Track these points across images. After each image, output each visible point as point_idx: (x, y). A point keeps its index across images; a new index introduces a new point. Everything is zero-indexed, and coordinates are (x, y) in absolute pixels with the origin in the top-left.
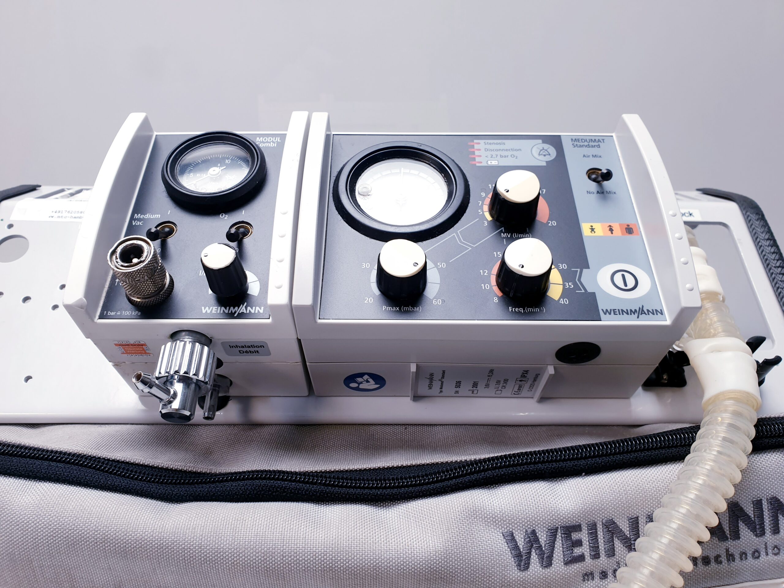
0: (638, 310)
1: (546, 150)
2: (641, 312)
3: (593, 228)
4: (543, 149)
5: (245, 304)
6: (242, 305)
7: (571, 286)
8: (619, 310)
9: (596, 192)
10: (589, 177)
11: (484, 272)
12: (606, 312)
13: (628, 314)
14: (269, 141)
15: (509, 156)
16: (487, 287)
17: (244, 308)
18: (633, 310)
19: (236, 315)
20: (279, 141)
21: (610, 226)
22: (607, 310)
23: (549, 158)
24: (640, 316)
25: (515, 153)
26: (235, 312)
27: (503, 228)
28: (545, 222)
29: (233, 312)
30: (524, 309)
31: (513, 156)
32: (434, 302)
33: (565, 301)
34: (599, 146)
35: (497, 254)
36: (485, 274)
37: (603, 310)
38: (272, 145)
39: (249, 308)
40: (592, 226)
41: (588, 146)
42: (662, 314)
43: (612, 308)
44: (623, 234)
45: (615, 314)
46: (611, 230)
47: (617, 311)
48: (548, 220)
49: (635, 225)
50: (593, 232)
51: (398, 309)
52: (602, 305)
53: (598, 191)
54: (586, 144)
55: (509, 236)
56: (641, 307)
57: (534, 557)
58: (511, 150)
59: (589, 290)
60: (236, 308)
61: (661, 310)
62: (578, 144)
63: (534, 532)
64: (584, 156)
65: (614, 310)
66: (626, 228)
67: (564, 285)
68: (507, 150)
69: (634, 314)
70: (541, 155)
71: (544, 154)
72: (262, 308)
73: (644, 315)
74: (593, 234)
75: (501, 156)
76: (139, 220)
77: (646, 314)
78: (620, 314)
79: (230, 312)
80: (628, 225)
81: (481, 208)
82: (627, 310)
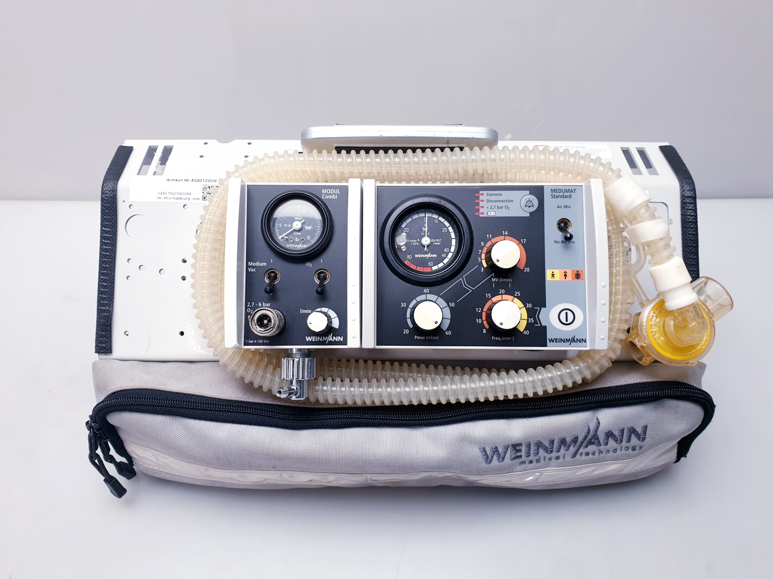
0: (571, 339)
1: (531, 201)
2: (573, 340)
3: (554, 273)
4: (529, 201)
5: (332, 334)
6: (329, 335)
7: (532, 321)
8: (559, 339)
9: (560, 242)
10: (559, 224)
11: (479, 310)
12: (551, 341)
13: (564, 342)
14: (331, 193)
15: (504, 208)
16: (480, 321)
17: (331, 337)
18: (568, 339)
19: (327, 343)
20: (338, 193)
21: (565, 272)
22: (552, 339)
23: (532, 209)
24: (571, 343)
25: (508, 204)
26: (326, 340)
27: (493, 274)
28: (522, 269)
29: (325, 340)
30: (501, 338)
31: (506, 207)
32: (446, 333)
33: (527, 333)
34: (570, 197)
35: (488, 295)
36: (479, 311)
37: (549, 339)
38: (334, 197)
39: (334, 337)
40: (553, 272)
41: (563, 197)
42: (585, 342)
43: (555, 338)
44: (573, 279)
45: (556, 342)
46: (565, 276)
47: (558, 340)
48: (524, 267)
49: (582, 271)
50: (553, 277)
51: (424, 338)
52: (550, 335)
53: (562, 241)
54: (561, 194)
55: (497, 281)
56: (573, 337)
57: (495, 457)
58: (505, 201)
59: (543, 325)
60: (327, 337)
61: (585, 339)
62: (556, 194)
63: (496, 448)
64: (558, 207)
65: (556, 339)
66: (576, 274)
67: (528, 320)
68: (502, 201)
69: (568, 342)
70: (527, 206)
71: (529, 205)
72: (342, 337)
73: (574, 343)
74: (553, 279)
75: (498, 208)
76: (253, 267)
77: (575, 342)
78: (559, 342)
79: (323, 340)
80: (578, 272)
81: (481, 256)
82: (564, 339)
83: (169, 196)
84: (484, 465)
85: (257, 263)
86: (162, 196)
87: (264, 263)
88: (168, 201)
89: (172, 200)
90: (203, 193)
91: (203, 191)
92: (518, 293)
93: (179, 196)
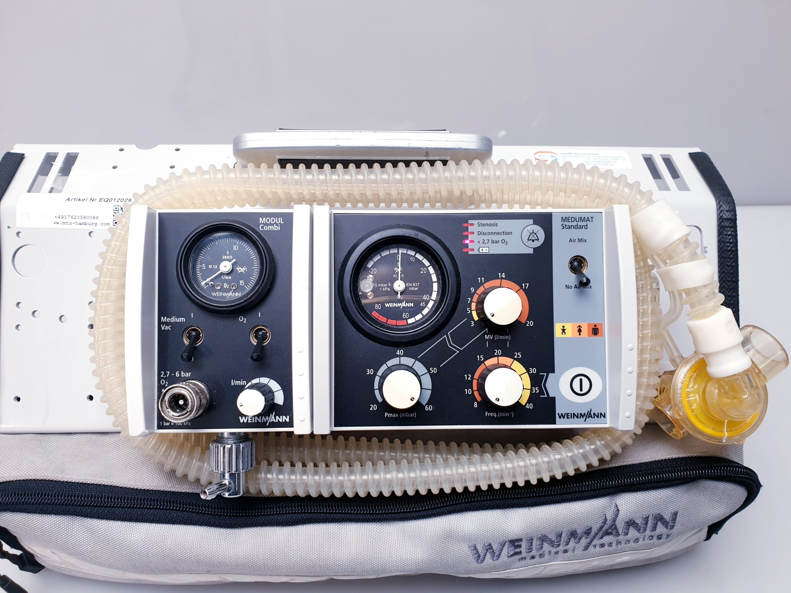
0: (586, 414)
1: (535, 234)
2: (589, 415)
3: (565, 328)
4: (533, 233)
5: (274, 413)
6: (271, 415)
7: (537, 391)
8: (571, 414)
9: (573, 287)
10: (571, 263)
11: (468, 377)
12: (562, 416)
13: (577, 417)
14: (272, 222)
15: (500, 242)
16: (468, 392)
17: (273, 417)
18: (583, 414)
19: (267, 424)
20: (282, 223)
21: (580, 326)
22: (562, 414)
23: (537, 244)
24: (587, 419)
25: (505, 237)
26: (267, 422)
27: (487, 329)
28: (524, 323)
29: (265, 421)
30: (497, 414)
31: (503, 241)
32: (426, 408)
33: (530, 406)
34: (586, 227)
35: (480, 357)
36: (469, 379)
37: (558, 414)
38: (276, 228)
39: (277, 417)
40: (564, 327)
41: (576, 227)
42: (604, 417)
43: (566, 413)
44: (589, 336)
45: (567, 418)
46: (580, 331)
47: (570, 415)
48: (527, 320)
49: (601, 324)
50: (564, 333)
51: (397, 415)
52: (559, 410)
53: (576, 285)
54: (575, 223)
55: (491, 338)
56: (589, 411)
57: (488, 556)
58: (502, 233)
59: (551, 396)
60: (267, 417)
61: (605, 413)
62: (567, 224)
63: (490, 545)
64: (571, 240)
65: (567, 414)
66: (593, 329)
67: (531, 390)
68: (498, 233)
69: (583, 417)
70: (530, 240)
71: (533, 238)
72: (288, 417)
73: (590, 418)
74: (564, 336)
75: (493, 242)
76: (167, 324)
77: (592, 418)
78: (571, 418)
79: (262, 421)
80: (595, 326)
81: (470, 306)
82: (578, 414)
83: (69, 220)
84: (475, 565)
85: (173, 319)
86: (61, 221)
87: (182, 319)
88: (69, 227)
89: (74, 226)
90: (114, 216)
91: (114, 214)
92: (519, 355)
93: (83, 221)
